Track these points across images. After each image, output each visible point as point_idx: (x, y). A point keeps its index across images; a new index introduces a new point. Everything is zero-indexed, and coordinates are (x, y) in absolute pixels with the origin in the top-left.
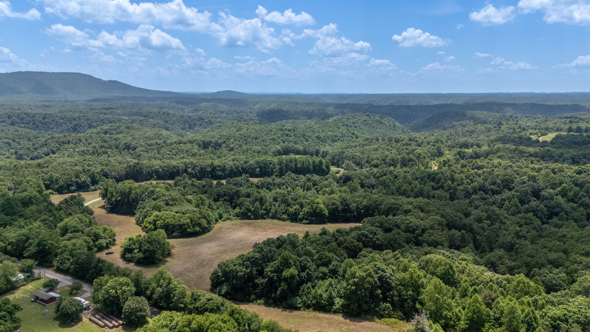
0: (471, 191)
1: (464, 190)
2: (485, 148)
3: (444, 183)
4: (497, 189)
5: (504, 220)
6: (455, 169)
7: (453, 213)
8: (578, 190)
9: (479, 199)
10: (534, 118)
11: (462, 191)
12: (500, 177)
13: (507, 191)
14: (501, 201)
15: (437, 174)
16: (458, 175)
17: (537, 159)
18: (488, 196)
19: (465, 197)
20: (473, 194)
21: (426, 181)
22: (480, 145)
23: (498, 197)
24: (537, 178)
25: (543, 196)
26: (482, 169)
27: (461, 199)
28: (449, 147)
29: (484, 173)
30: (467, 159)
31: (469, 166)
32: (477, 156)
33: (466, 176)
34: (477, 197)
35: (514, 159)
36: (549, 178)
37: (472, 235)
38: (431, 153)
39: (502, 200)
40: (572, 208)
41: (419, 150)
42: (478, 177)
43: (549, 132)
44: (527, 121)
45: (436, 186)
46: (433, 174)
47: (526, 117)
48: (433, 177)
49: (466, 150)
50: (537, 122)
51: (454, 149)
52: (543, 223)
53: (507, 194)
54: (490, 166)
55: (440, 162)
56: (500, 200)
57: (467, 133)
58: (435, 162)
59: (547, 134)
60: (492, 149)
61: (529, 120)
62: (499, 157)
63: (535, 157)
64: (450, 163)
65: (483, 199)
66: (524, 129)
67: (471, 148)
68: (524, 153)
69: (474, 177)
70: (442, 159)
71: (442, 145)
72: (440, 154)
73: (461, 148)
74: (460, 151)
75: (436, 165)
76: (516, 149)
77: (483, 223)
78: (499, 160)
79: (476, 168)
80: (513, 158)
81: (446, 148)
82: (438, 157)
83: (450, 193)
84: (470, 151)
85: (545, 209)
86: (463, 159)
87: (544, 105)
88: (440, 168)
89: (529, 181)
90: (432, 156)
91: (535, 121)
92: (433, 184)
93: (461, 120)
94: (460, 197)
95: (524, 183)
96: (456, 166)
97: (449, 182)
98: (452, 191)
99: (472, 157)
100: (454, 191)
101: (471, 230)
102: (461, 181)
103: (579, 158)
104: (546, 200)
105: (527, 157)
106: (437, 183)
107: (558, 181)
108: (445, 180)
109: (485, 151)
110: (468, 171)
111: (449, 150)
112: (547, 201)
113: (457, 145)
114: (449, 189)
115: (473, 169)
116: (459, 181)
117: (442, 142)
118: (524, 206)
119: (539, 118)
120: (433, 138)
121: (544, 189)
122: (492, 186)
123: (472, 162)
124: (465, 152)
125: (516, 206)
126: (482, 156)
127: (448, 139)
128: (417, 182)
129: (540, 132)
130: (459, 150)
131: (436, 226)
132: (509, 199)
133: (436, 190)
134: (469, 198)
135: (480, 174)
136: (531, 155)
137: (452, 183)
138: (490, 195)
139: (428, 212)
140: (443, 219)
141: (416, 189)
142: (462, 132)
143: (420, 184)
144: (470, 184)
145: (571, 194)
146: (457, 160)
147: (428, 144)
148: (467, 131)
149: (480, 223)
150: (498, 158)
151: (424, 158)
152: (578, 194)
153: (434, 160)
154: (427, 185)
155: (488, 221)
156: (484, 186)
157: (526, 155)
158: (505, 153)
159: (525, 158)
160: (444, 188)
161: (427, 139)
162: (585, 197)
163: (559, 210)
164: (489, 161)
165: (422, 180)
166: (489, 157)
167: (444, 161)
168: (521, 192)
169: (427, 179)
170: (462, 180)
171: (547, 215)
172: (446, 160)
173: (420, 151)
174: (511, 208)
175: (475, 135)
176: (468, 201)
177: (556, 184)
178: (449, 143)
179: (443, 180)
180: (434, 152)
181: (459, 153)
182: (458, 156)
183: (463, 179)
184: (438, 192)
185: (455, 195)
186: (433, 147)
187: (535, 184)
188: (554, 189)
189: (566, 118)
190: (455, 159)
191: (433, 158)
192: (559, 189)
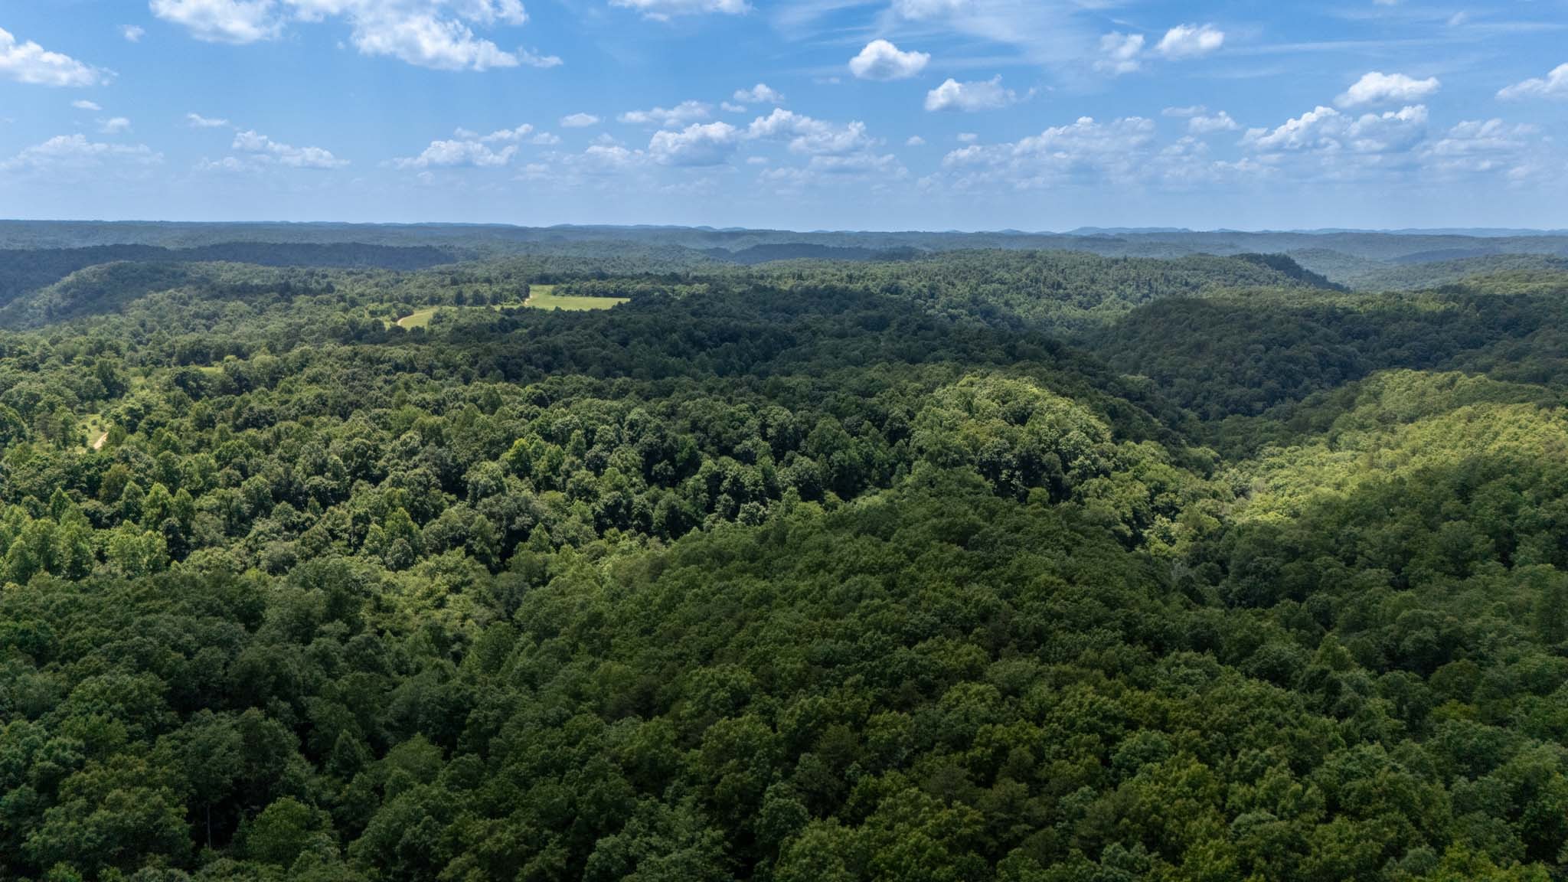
0: (245, 506)
1: (219, 508)
2: (261, 358)
3: (138, 494)
4: (334, 484)
5: (385, 597)
6: (174, 437)
7: (188, 629)
8: (558, 452)
9: (279, 532)
10: (370, 276)
11: (211, 511)
12: (335, 444)
13: (365, 486)
14: (354, 525)
15: (103, 464)
16: (189, 458)
17: (417, 375)
18: (308, 514)
19: (229, 534)
20: (254, 515)
21: (59, 497)
22: (244, 349)
23: (340, 511)
24: (444, 432)
25: (475, 485)
26: (271, 424)
27: (212, 544)
28: (143, 364)
29: (278, 437)
30: (211, 397)
31: (224, 420)
32: (242, 384)
33: (218, 458)
34: (273, 524)
35: (356, 383)
36: (475, 428)
37: (285, 705)
38: (78, 390)
39: (357, 519)
40: (555, 506)
41: (28, 384)
42: (262, 453)
43: (414, 306)
44: (352, 283)
45: (107, 510)
46: (88, 466)
47: (350, 274)
48: (90, 478)
49: (204, 370)
50: (377, 285)
51: (160, 370)
52: (494, 571)
53: (366, 497)
54: (293, 412)
55: (117, 417)
56: (349, 521)
57: (197, 321)
58: (97, 417)
59: (411, 313)
60: (285, 360)
61: (357, 281)
62: (314, 380)
63: (410, 372)
64: (154, 417)
65: (291, 527)
66: (354, 303)
67: (217, 363)
68: (379, 361)
69: (248, 456)
70: (121, 407)
71: (119, 361)
72: (114, 389)
73: (183, 362)
74: (184, 374)
75: (102, 430)
76: (356, 354)
77: (322, 634)
78: (316, 389)
79: (247, 424)
80: (354, 379)
81: (133, 369)
82: (106, 398)
83: (169, 530)
84: (215, 371)
85: (490, 524)
86: (196, 397)
87: (380, 247)
88: (115, 440)
89: (423, 444)
90: (83, 398)
91: (371, 282)
92: (90, 504)
93: (169, 288)
94: (207, 538)
95: (412, 452)
96: (176, 422)
97: (160, 489)
98: (174, 520)
99: (225, 389)
100: (182, 520)
101: (283, 686)
102: (204, 477)
103: (517, 364)
104: (485, 495)
105: (388, 373)
106: (109, 500)
107: (500, 435)
108: (139, 481)
109: (265, 365)
110: (224, 437)
111: (147, 375)
112: (491, 499)
113: (170, 355)
114: (161, 517)
115: (238, 429)
116: (197, 477)
117: (118, 352)
118: (426, 529)
119: (379, 275)
120: (82, 338)
121: (470, 462)
122: (317, 480)
123: (230, 404)
124: (202, 376)
125: (406, 531)
126: (258, 381)
127: (139, 343)
128: (18, 510)
129: (395, 306)
130: (181, 369)
131: (119, 730)
132: (380, 513)
133: (107, 527)
134: (244, 533)
135: (266, 442)
136: (398, 368)
137: (173, 492)
138: (315, 511)
139: (75, 653)
140: (148, 679)
141: (18, 540)
142: (181, 318)
143: (36, 515)
144: (238, 485)
145: (540, 466)
146: (178, 403)
147: (68, 359)
148: (196, 315)
149: (307, 642)
150: (310, 383)
151: (52, 407)
152: (560, 463)
153: (94, 411)
154: (64, 516)
155: (339, 622)
156: (290, 484)
157: (386, 367)
158: (328, 368)
159: (384, 376)
160: (139, 513)
161: (59, 346)
162: (579, 468)
163: (527, 520)
164: (286, 396)
165: (44, 498)
166: (282, 384)
167: (131, 411)
168: (410, 483)
169: (65, 489)
170: (205, 473)
171: (498, 542)
172: (138, 406)
173: (36, 387)
174: (390, 542)
175: (223, 325)
176: (238, 546)
177: (499, 443)
178: (143, 351)
179: (131, 485)
180: (90, 382)
181: (181, 381)
182: (179, 391)
183: (211, 469)
184: (117, 532)
185: (188, 532)
186: (85, 369)
187: (442, 452)
188: (495, 457)
189: (441, 273)
190: (168, 401)
191: (87, 404)
192: (508, 455)
